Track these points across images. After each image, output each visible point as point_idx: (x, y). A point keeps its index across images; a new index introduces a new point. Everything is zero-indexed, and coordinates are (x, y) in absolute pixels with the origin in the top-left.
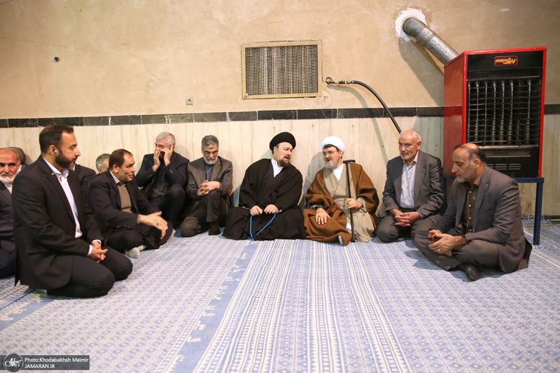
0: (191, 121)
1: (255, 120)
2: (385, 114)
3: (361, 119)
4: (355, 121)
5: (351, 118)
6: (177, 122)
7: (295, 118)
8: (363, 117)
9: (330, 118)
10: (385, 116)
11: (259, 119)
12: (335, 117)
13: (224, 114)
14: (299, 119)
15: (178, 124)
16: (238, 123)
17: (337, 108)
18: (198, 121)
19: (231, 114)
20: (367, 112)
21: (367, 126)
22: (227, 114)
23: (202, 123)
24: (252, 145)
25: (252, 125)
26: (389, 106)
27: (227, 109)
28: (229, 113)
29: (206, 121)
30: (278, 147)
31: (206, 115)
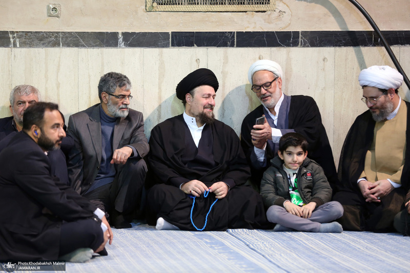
0: (56, 44)
1: (166, 46)
2: (376, 40)
3: (338, 48)
4: (328, 52)
5: (321, 46)
6: (31, 45)
7: (232, 45)
8: (340, 46)
9: (288, 45)
10: (376, 44)
11: (173, 45)
12: (295, 44)
13: (114, 35)
14: (238, 46)
15: (32, 50)
16: (138, 51)
17: (300, 30)
18: (68, 45)
19: (126, 35)
20: (348, 38)
21: (346, 60)
22: (120, 36)
23: (75, 49)
24: (160, 88)
25: (161, 55)
26: (383, 28)
27: (120, 27)
28: (123, 34)
29: (83, 46)
30: (192, 95)
31: (83, 35)
